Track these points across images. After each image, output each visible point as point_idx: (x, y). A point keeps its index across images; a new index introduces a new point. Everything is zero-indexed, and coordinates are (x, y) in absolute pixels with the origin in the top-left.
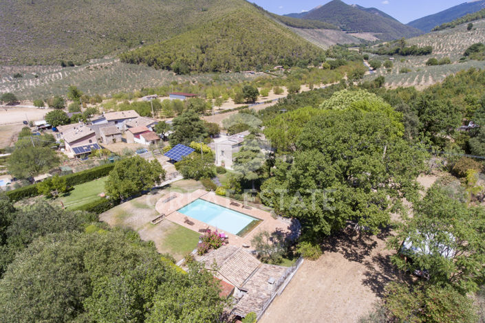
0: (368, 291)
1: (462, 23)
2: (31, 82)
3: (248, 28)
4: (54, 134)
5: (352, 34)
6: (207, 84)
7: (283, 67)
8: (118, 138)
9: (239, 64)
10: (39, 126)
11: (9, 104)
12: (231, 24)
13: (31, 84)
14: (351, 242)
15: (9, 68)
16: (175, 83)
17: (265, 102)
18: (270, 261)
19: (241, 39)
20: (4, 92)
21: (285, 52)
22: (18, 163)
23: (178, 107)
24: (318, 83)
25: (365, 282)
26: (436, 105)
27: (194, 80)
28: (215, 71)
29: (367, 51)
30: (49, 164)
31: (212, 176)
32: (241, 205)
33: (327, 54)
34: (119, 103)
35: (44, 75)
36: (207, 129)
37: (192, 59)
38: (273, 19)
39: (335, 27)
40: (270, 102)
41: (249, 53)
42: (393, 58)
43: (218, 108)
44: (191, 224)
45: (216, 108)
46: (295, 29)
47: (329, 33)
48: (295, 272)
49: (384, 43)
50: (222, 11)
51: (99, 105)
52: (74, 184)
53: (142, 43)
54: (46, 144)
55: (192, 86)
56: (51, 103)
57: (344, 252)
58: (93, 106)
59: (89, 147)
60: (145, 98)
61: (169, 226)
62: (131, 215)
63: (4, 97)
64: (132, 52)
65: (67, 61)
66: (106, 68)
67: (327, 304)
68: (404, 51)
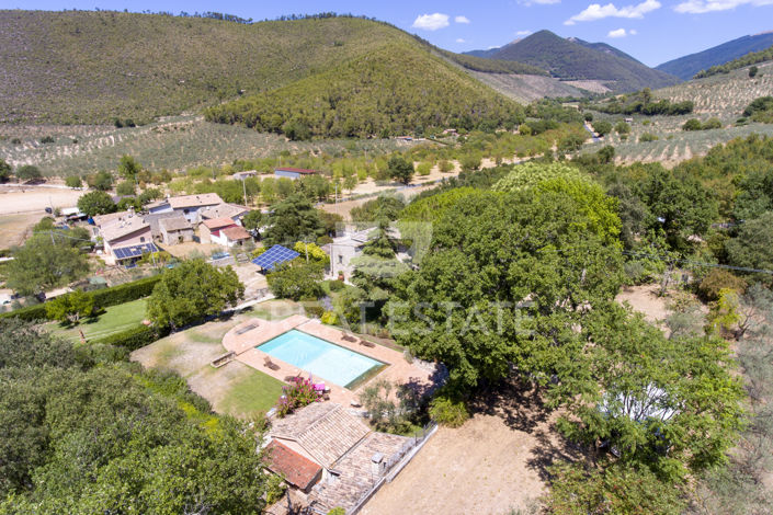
0: (533, 478)
1: (742, 66)
2: (66, 149)
3: (405, 72)
4: (89, 227)
5: (568, 83)
6: (336, 156)
7: (456, 132)
8: (187, 236)
9: (387, 124)
10: (68, 216)
11: (28, 183)
12: (377, 64)
13: (65, 153)
14: (520, 400)
15: (36, 129)
16: (287, 154)
17: (424, 185)
18: (390, 429)
19: (393, 88)
20: (23, 164)
21: (461, 107)
22: (22, 270)
23: (284, 190)
24: (510, 155)
25: (531, 463)
26: (676, 188)
27: (316, 150)
28: (350, 135)
29: (590, 109)
30: (71, 274)
31: (319, 294)
32: (359, 341)
33: (528, 111)
34: (197, 182)
35: (87, 139)
36: (323, 222)
37: (315, 117)
38: (445, 58)
39: (542, 70)
40: (432, 183)
41: (405, 109)
42: (631, 119)
43: (348, 192)
44: (274, 367)
45: (345, 192)
46: (479, 73)
47: (532, 80)
48: (420, 445)
49: (618, 97)
50: (366, 47)
51: (164, 184)
52: (107, 305)
53: (241, 93)
54: (74, 244)
55: (312, 158)
56: (93, 182)
57: (507, 416)
58: (156, 187)
59: (139, 248)
60: (237, 176)
61: (239, 371)
62: (182, 353)
63: (22, 172)
64: (224, 106)
65: (124, 118)
66: (183, 129)
67: (463, 498)
68: (648, 107)
